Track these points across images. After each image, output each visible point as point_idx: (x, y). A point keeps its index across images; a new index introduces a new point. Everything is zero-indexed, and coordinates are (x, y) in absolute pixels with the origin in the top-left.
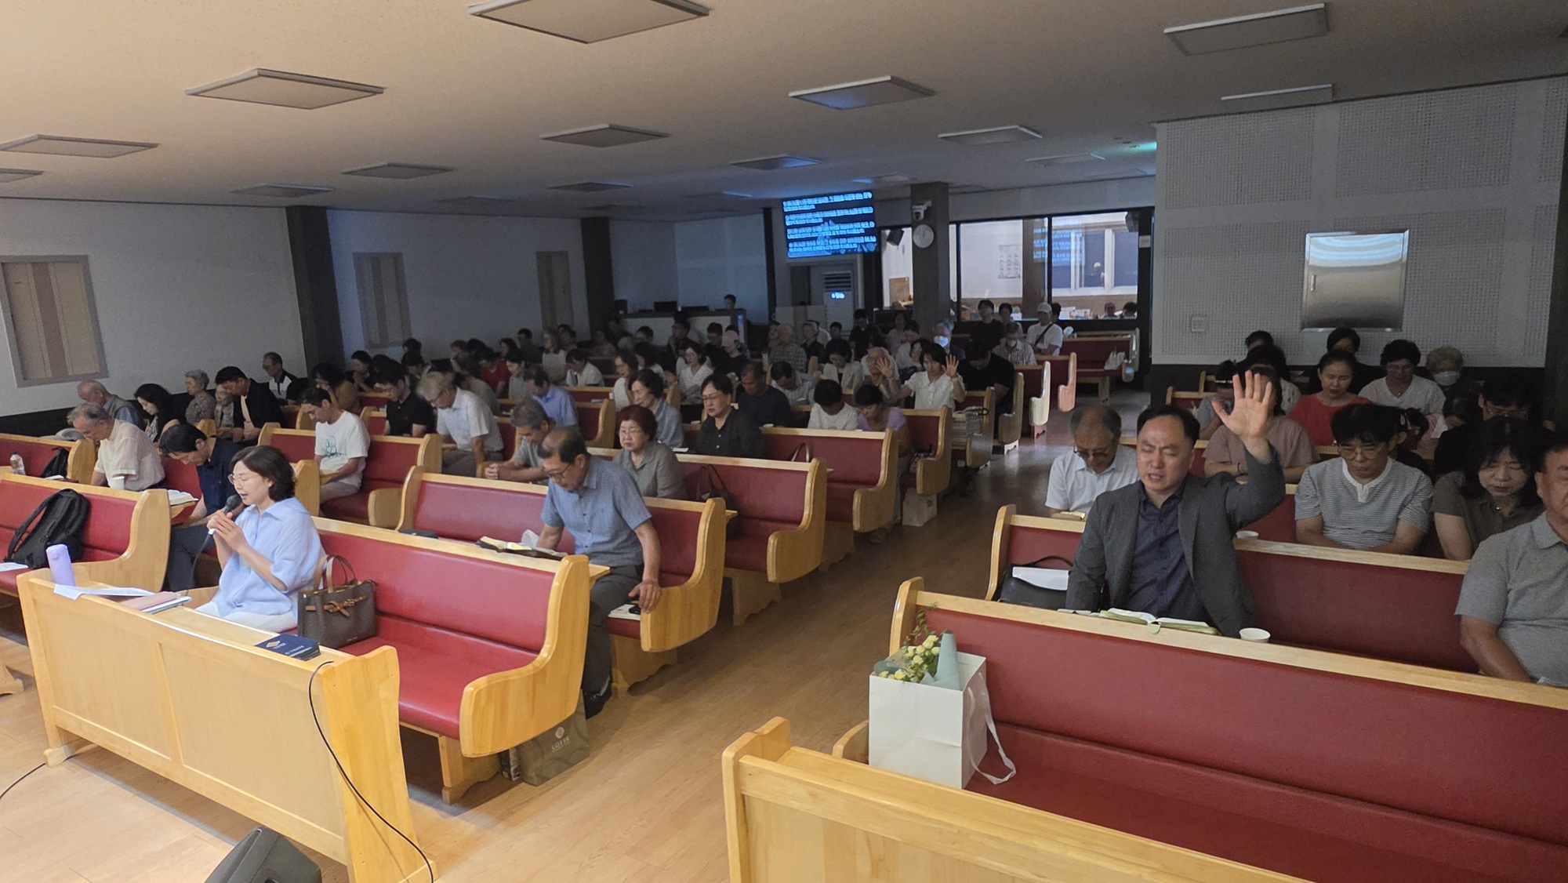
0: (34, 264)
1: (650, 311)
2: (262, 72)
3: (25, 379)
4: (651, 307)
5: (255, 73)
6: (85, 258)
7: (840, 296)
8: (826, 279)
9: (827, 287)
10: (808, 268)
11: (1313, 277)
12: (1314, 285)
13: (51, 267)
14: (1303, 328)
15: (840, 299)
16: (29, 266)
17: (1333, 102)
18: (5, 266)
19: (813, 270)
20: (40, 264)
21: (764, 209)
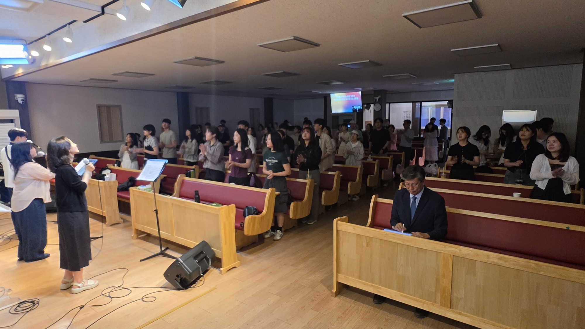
3: (102, 141)
5: (194, 58)
6: (120, 106)
10: (338, 116)
17: (512, 69)
18: (99, 107)
19: (340, 117)
21: (324, 96)
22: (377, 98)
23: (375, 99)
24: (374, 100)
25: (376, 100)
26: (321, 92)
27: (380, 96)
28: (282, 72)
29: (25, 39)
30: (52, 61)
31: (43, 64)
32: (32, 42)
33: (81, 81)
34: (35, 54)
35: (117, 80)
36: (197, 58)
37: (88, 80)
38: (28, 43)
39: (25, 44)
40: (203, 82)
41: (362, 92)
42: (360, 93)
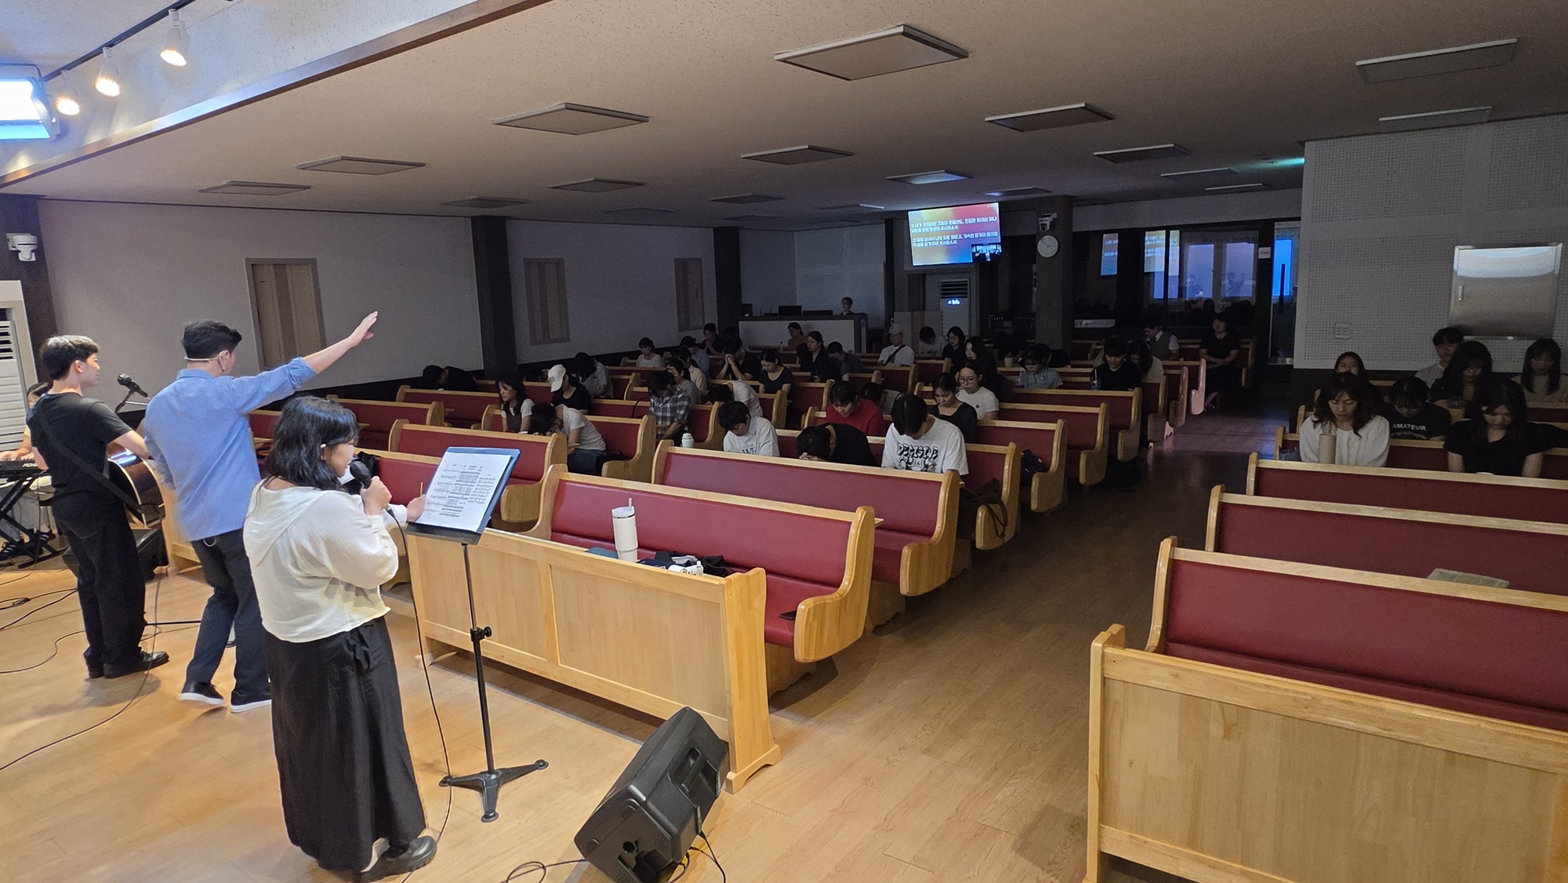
0: (275, 265)
1: (776, 314)
2: (569, 106)
4: (777, 311)
5: (563, 106)
6: (314, 260)
7: (956, 302)
8: (943, 286)
9: (943, 294)
10: (925, 274)
12: (1463, 295)
13: (288, 269)
15: (956, 305)
16: (272, 268)
18: (254, 266)
19: (928, 278)
20: (280, 266)
21: (886, 220)
22: (1047, 218)
23: (1040, 223)
24: (1038, 223)
25: (1046, 225)
26: (883, 208)
28: (807, 147)
29: (35, 62)
30: (123, 130)
31: (94, 138)
32: (58, 73)
33: (202, 191)
34: (68, 107)
35: (308, 184)
37: (223, 187)
38: (43, 75)
39: (38, 77)
40: (557, 184)
41: (1001, 204)
42: (996, 206)
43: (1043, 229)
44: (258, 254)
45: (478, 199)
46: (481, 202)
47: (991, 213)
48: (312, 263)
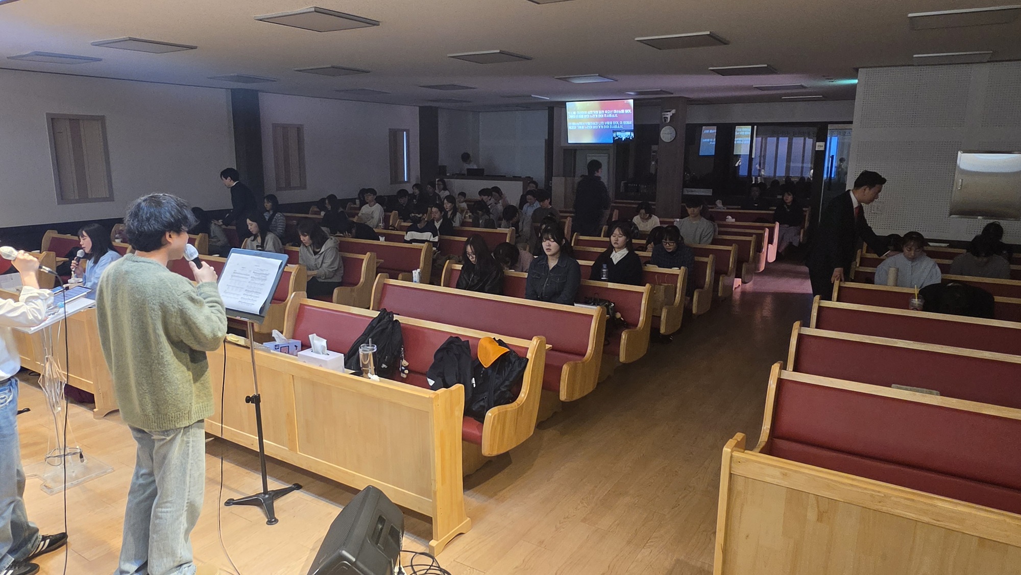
0: (70, 119)
2: (318, 10)
3: (62, 199)
5: (313, 9)
6: (103, 117)
10: (576, 150)
11: (960, 180)
12: (961, 186)
13: (81, 122)
14: (951, 214)
16: (67, 121)
17: (988, 62)
18: (53, 120)
19: (578, 152)
20: (75, 121)
21: (549, 108)
22: (669, 113)
23: (664, 116)
24: (662, 117)
25: (667, 118)
26: (548, 98)
27: (673, 111)
28: (498, 51)
35: (101, 57)
36: (318, 11)
37: (27, 55)
40: (301, 69)
41: (635, 100)
42: (631, 102)
43: (665, 121)
44: (56, 110)
45: (238, 76)
46: (239, 78)
47: (628, 107)
48: (102, 119)
